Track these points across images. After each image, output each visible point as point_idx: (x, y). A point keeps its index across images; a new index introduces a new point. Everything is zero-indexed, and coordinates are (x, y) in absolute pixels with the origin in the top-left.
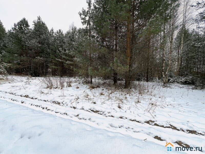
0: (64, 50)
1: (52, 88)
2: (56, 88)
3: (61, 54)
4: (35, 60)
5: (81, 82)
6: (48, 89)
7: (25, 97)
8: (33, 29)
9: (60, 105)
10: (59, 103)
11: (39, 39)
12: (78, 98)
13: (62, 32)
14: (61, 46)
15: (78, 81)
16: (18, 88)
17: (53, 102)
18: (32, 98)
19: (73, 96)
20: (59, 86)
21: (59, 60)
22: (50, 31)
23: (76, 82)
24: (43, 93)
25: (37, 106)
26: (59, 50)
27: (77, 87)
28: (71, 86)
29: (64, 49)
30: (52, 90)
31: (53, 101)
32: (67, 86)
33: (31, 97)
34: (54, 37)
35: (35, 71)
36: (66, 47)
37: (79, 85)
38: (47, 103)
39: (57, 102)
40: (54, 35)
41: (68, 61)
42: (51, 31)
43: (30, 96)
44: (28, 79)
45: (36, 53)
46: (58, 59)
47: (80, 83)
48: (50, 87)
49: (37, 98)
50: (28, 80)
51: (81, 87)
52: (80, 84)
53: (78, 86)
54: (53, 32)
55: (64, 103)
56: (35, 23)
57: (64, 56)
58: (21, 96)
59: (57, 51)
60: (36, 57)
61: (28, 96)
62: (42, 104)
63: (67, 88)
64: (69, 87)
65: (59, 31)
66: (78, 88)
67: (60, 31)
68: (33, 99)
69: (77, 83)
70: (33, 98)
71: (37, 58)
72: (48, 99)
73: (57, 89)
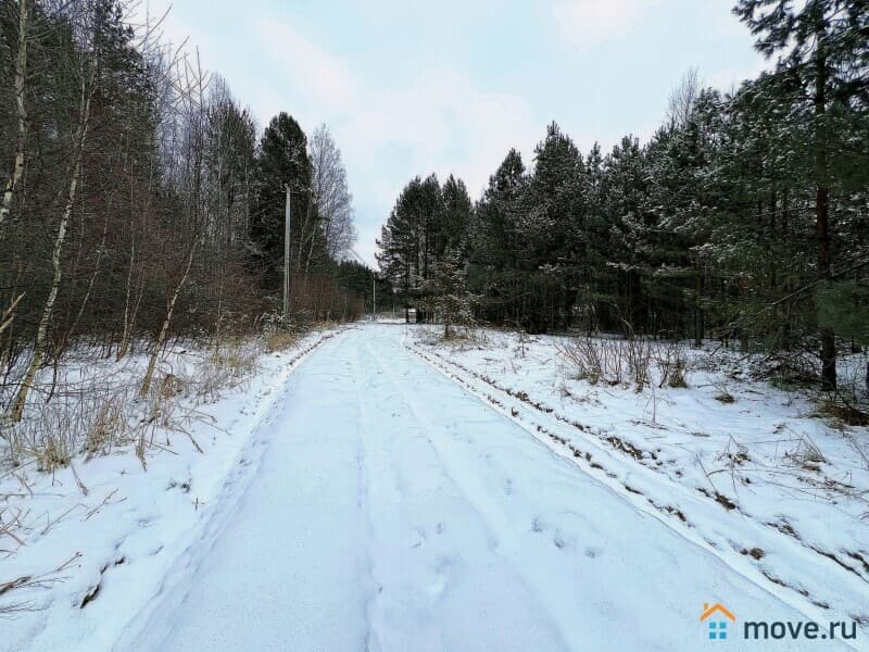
0: (642, 220)
1: (599, 383)
2: (615, 383)
3: (629, 240)
4: (535, 278)
5: (747, 370)
6: (585, 382)
7: (517, 396)
8: (533, 172)
9: (642, 461)
10: (637, 454)
11: (549, 202)
12: (744, 457)
13: (636, 146)
14: (629, 206)
15: (723, 362)
16: (499, 367)
17: (610, 440)
18: (537, 406)
19: (707, 436)
20: (626, 379)
21: (619, 268)
22: (585, 161)
23: (709, 367)
24: (569, 395)
25: (557, 438)
26: (621, 226)
27: (719, 395)
28: (685, 386)
29: (645, 215)
30: (600, 389)
31: (610, 434)
32: (663, 382)
33: (536, 403)
34: (599, 177)
35: (534, 314)
36: (655, 204)
37: (732, 383)
38: (588, 436)
39: (630, 445)
40: (602, 169)
41: (663, 265)
42: (590, 159)
43: (530, 397)
44: (521, 340)
45: (538, 253)
46: (618, 262)
47: (742, 376)
48: (592, 376)
49: (551, 411)
50: (521, 344)
51: (747, 395)
52: (740, 380)
53: (728, 388)
54: (598, 161)
55: (661, 457)
56: (540, 151)
57: (644, 245)
58: (508, 392)
59: (615, 230)
60: (541, 267)
61: (526, 395)
62: (573, 438)
63: (663, 390)
64: (673, 385)
65: (621, 147)
66: (729, 399)
67: (626, 142)
68: (541, 409)
69: (720, 376)
70: (541, 406)
71: (542, 270)
72: (590, 424)
73: (617, 386)
